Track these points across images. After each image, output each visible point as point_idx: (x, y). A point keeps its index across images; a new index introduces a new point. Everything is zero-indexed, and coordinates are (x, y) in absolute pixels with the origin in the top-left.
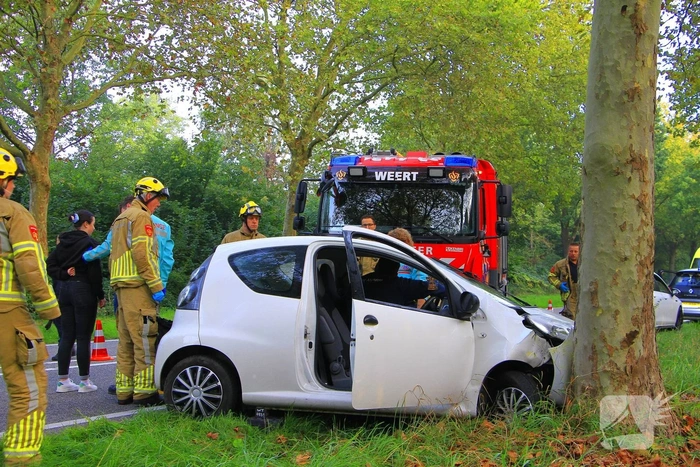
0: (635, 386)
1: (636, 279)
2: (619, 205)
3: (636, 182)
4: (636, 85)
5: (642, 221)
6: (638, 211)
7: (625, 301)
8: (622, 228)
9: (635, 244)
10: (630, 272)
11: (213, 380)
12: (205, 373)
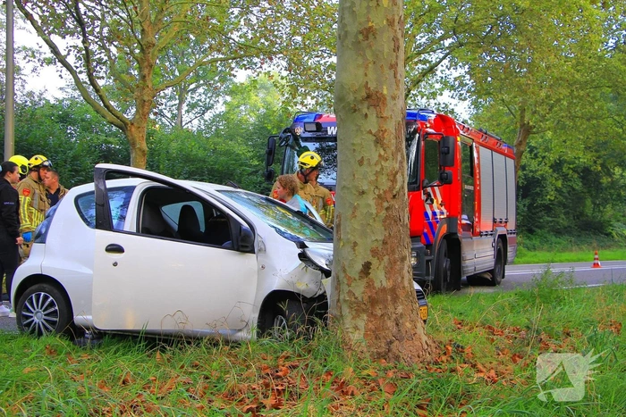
0: (376, 315)
1: (374, 212)
2: (357, 141)
3: (373, 118)
4: (370, 24)
5: (380, 156)
6: (376, 146)
7: (364, 234)
8: (361, 163)
9: (373, 178)
10: (369, 205)
11: (52, 304)
12: (46, 298)
